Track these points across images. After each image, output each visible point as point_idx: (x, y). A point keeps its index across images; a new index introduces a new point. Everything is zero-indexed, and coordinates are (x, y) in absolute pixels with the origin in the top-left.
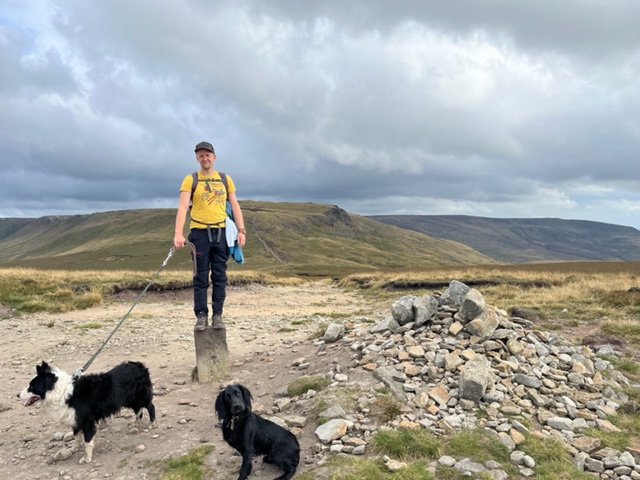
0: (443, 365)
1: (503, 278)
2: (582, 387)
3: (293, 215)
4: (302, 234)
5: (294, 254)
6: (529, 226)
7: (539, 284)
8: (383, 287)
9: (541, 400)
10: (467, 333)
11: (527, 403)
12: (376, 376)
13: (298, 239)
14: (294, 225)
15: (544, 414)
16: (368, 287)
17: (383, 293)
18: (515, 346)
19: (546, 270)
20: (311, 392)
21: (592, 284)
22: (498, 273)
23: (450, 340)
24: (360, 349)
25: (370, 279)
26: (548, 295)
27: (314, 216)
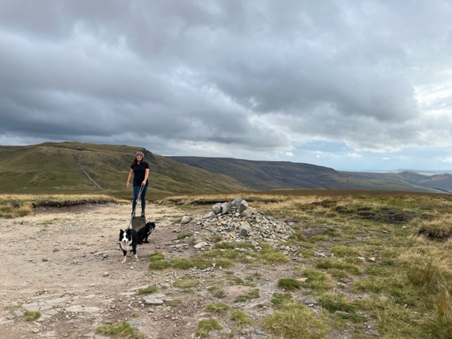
0: (234, 226)
1: (255, 198)
2: (279, 232)
3: (110, 154)
4: (118, 169)
5: (112, 183)
6: (273, 166)
7: (273, 201)
8: (192, 204)
9: (265, 235)
10: (241, 216)
11: (261, 236)
12: (210, 231)
13: (115, 172)
14: (111, 161)
15: (265, 239)
16: (181, 204)
17: (192, 206)
18: (258, 221)
19: (277, 194)
20: (187, 238)
21: (297, 201)
22: (253, 196)
23: (236, 219)
24: (201, 224)
25: (181, 200)
26: (275, 206)
27: (127, 156)
